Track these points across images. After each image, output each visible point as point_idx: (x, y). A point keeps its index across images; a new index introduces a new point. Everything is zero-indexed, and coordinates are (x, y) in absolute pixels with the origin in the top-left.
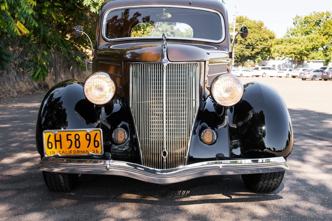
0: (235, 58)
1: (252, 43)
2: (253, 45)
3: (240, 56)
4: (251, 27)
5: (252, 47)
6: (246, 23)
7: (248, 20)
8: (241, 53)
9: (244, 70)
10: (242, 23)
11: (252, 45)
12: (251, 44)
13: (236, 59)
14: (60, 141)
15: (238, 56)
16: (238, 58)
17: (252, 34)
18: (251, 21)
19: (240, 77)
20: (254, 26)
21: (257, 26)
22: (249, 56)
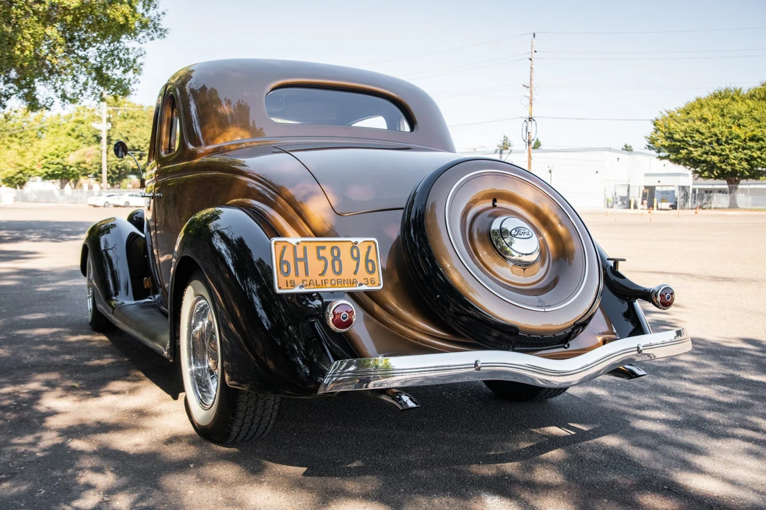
0: (108, 173)
1: (139, 146)
2: (142, 150)
3: (117, 168)
4: (136, 115)
5: (138, 153)
6: (127, 108)
7: (128, 103)
8: (119, 163)
9: (132, 195)
10: (117, 108)
11: (138, 150)
12: (137, 148)
13: (111, 174)
15: (114, 169)
16: (114, 173)
17: (138, 130)
18: (135, 104)
19: (124, 207)
20: (141, 114)
21: (146, 115)
22: (133, 169)
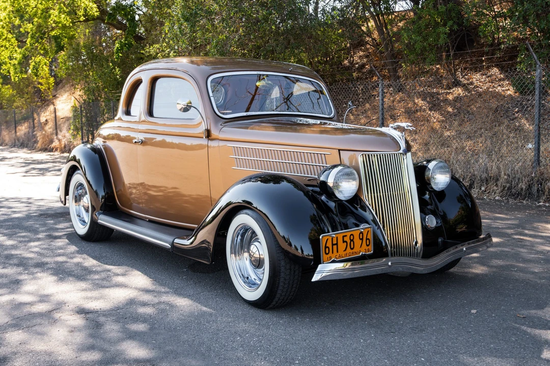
14: (337, 244)
